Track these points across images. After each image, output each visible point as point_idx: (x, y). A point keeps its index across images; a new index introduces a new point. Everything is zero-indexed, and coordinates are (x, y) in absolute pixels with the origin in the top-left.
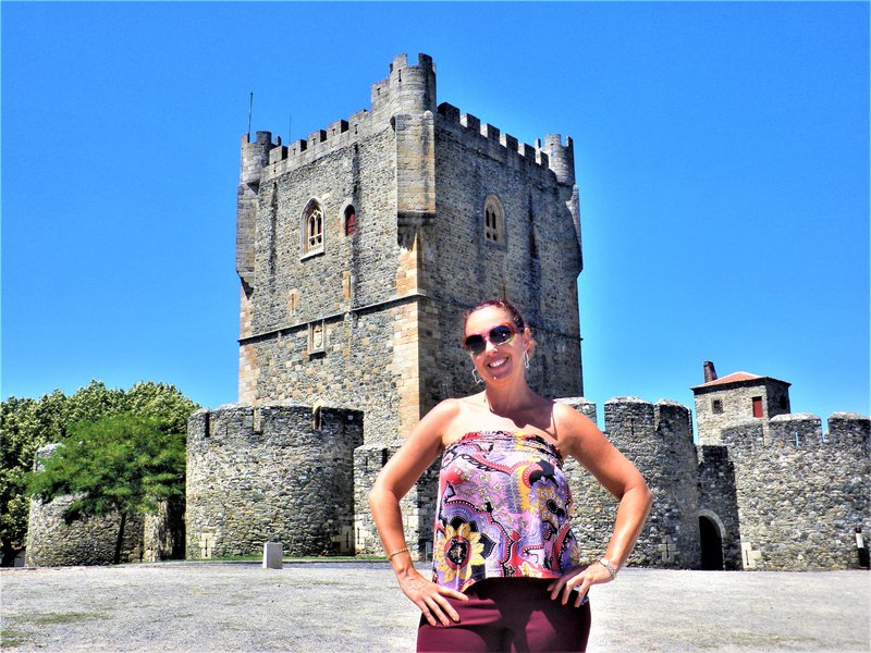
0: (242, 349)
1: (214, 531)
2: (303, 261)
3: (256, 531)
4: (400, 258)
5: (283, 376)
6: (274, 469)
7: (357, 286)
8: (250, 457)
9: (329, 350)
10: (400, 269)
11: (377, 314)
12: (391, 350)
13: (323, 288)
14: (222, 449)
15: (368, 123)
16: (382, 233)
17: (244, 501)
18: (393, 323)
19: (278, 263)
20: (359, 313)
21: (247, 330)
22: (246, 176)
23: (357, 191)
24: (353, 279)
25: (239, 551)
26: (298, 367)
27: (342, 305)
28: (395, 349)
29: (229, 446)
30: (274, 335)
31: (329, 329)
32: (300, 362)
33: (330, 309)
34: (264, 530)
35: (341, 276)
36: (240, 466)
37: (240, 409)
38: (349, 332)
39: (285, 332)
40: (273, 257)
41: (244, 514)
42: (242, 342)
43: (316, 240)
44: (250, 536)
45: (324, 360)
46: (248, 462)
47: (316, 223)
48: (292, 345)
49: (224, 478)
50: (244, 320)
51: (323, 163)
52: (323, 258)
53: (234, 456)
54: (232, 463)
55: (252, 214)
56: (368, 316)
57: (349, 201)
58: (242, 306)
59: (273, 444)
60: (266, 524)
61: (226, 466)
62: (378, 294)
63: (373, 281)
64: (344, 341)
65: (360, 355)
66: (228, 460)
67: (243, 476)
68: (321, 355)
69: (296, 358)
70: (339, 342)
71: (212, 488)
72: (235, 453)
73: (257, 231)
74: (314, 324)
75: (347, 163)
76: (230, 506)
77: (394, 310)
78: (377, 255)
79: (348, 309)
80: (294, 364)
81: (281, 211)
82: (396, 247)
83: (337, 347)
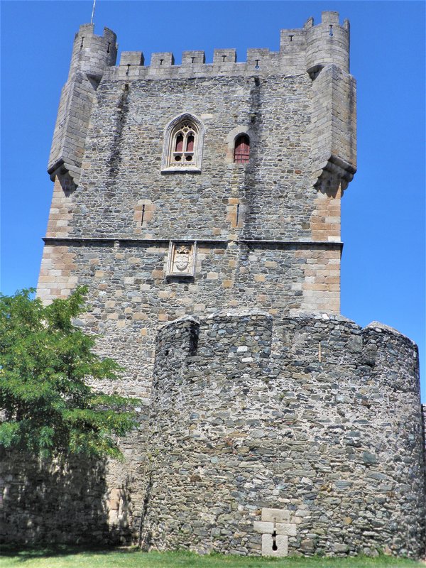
0: (48, 249)
1: (294, 507)
2: (163, 173)
3: (369, 514)
4: (316, 201)
5: (119, 293)
6: (387, 420)
7: (250, 217)
8: (359, 396)
9: (200, 276)
10: (314, 213)
11: (279, 253)
12: (299, 294)
13: (195, 208)
14: (311, 378)
15: (274, 62)
16: (290, 172)
17: (351, 464)
18: (303, 266)
19: (124, 166)
20: (250, 245)
21: (60, 229)
22: (86, 67)
23: (255, 121)
24: (243, 208)
25: (344, 547)
26: (145, 287)
27: (223, 232)
28: (305, 293)
29: (324, 374)
30: (110, 243)
31: (202, 254)
32: (149, 282)
33: (206, 232)
34: (379, 514)
35: (225, 200)
36: (344, 408)
37: (342, 323)
38: (234, 263)
39: (125, 243)
40: (115, 158)
41: (351, 485)
42: (48, 242)
43: (183, 157)
44: (360, 522)
45: (190, 286)
46: (355, 403)
47: (185, 139)
48: (138, 260)
49: (315, 422)
50: (56, 218)
51: (205, 84)
52: (197, 177)
53: (334, 391)
54: (330, 402)
55: (87, 108)
56: (266, 252)
57: (243, 129)
58: (54, 200)
59: (386, 383)
60: (382, 502)
61: (318, 405)
62: (282, 231)
63: (275, 217)
64: (224, 271)
65: (250, 291)
66: (324, 395)
67: (349, 424)
68: (187, 280)
69: (142, 275)
70: (217, 271)
71: (288, 435)
72: (336, 387)
73: (91, 126)
74: (178, 244)
75: (242, 92)
76: (326, 468)
77: (306, 253)
78: (282, 192)
79: (236, 237)
80: (138, 282)
81: (132, 115)
82: (311, 189)
83: (213, 275)
